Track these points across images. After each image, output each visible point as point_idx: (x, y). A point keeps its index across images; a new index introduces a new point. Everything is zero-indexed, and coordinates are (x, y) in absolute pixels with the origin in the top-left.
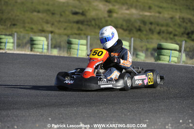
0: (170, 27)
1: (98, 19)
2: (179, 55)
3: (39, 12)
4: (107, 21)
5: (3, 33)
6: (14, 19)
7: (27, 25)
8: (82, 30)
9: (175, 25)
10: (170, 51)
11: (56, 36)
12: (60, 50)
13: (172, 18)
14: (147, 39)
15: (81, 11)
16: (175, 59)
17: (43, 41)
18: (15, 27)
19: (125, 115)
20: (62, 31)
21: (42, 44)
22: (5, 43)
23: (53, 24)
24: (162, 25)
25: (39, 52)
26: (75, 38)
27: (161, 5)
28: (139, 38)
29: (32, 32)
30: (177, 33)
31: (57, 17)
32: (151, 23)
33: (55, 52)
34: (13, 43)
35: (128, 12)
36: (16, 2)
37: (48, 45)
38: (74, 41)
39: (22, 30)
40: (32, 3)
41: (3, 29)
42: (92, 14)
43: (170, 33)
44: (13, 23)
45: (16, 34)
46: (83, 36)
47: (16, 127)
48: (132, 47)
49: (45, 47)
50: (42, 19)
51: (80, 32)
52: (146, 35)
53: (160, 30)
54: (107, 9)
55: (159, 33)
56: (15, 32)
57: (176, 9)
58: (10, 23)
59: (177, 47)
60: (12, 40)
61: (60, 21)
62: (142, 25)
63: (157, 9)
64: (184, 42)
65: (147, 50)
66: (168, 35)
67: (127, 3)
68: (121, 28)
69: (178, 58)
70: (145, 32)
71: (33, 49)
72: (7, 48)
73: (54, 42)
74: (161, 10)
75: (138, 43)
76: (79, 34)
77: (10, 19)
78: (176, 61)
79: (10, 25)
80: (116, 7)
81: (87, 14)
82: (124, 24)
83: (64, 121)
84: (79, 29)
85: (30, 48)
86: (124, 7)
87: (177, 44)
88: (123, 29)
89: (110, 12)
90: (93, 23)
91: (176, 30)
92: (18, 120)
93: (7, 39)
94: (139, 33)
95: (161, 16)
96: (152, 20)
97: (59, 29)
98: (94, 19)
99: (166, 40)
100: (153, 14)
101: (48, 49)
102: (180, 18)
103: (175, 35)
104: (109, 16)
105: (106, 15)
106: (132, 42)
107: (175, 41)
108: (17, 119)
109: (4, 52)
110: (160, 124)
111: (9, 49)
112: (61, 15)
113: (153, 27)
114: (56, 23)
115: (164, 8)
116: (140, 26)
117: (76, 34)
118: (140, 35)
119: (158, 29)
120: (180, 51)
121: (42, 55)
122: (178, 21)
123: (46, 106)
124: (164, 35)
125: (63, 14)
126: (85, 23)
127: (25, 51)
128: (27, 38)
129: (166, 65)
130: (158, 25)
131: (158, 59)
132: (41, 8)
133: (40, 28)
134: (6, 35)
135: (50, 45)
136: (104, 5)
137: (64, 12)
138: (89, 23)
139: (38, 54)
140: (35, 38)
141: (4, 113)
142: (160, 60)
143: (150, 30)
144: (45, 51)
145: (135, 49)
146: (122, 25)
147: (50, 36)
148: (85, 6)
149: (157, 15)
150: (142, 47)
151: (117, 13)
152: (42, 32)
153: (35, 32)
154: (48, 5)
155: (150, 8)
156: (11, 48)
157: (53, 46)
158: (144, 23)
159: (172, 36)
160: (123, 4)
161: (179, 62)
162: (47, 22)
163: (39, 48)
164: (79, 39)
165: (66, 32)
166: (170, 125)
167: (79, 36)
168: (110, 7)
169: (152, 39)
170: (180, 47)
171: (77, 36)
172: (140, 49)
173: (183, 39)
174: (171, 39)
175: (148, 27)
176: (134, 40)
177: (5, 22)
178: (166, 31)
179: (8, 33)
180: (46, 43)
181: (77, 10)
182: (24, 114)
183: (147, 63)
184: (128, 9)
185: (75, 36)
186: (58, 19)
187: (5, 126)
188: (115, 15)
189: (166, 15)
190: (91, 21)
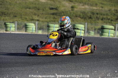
0: (109, 16)
1: (65, 12)
2: (114, 32)
3: (30, 8)
4: (71, 13)
5: (9, 22)
6: (15, 13)
7: (23, 16)
8: (56, 19)
9: (111, 14)
10: (109, 30)
11: (41, 22)
12: (43, 31)
13: (110, 10)
14: (95, 23)
15: (55, 7)
16: (112, 35)
17: (33, 25)
18: (16, 17)
19: (82, 69)
20: (44, 20)
21: (32, 27)
22: (10, 27)
23: (38, 16)
24: (104, 15)
25: (31, 32)
26: (52, 24)
27: (103, 2)
28: (90, 23)
29: (26, 20)
30: (113, 19)
31: (41, 11)
32: (97, 14)
33: (40, 32)
34: (15, 27)
35: (83, 7)
36: (16, 3)
37: (36, 28)
38: (51, 25)
39: (20, 19)
40: (26, 3)
41: (9, 19)
42: (62, 9)
43: (109, 19)
44: (15, 15)
45: (16, 22)
46: (56, 22)
47: (17, 77)
48: (86, 28)
49: (34, 29)
50: (32, 12)
51: (55, 20)
52: (94, 21)
53: (103, 17)
54: (71, 6)
55: (102, 19)
56: (16, 21)
57: (112, 5)
58: (13, 16)
59: (113, 27)
60: (14, 26)
61: (42, 14)
62: (92, 15)
63: (101, 5)
64: (117, 24)
65: (95, 29)
66: (108, 21)
67: (82, 2)
68: (79, 17)
69: (114, 34)
70: (94, 19)
71: (27, 31)
72: (11, 30)
73: (39, 26)
74: (103, 6)
75: (90, 26)
76: (55, 21)
77: (13, 13)
78: (113, 36)
79: (13, 17)
80: (76, 4)
81: (59, 9)
82: (81, 14)
83: (46, 73)
84: (54, 18)
85: (25, 30)
86: (81, 5)
87: (113, 26)
88: (81, 17)
89: (72, 7)
90: (63, 14)
91: (112, 18)
92: (19, 73)
93: (11, 25)
94: (90, 19)
95: (103, 9)
96: (98, 12)
97: (42, 18)
98: (63, 12)
99: (107, 23)
100: (98, 8)
101: (36, 30)
102: (114, 10)
103: (112, 20)
104: (72, 10)
105: (70, 9)
106: (86, 25)
107: (112, 24)
108: (17, 73)
109: (9, 32)
110: (103, 73)
111: (12, 31)
112: (43, 10)
113: (98, 16)
114: (40, 15)
115: (105, 4)
116: (90, 16)
117: (52, 21)
118: (91, 21)
119: (101, 17)
120: (115, 30)
121: (32, 34)
122: (114, 12)
123: (35, 64)
124: (105, 21)
125: (44, 9)
126: (58, 14)
127: (22, 32)
128: (23, 24)
129: (107, 38)
130: (101, 15)
131: (102, 35)
132: (31, 6)
133: (31, 18)
134: (10, 23)
135: (37, 28)
136: (69, 3)
137: (45, 8)
138: (60, 14)
139: (30, 33)
140: (28, 24)
141: (10, 69)
142: (103, 35)
143: (97, 17)
144: (34, 31)
145: (88, 29)
146: (80, 15)
147: (37, 22)
148: (58, 4)
149: (101, 8)
150: (92, 28)
151: (77, 8)
152: (32, 20)
153: (28, 21)
154: (35, 4)
155: (96, 5)
156: (14, 30)
157: (39, 29)
158: (93, 13)
159: (110, 21)
160: (80, 3)
161: (114, 36)
162: (35, 14)
163: (30, 30)
164: (54, 24)
165: (46, 20)
166: (109, 74)
167: (54, 22)
168: (73, 4)
169: (98, 23)
170: (115, 27)
171: (53, 22)
172: (91, 29)
173: (117, 22)
174: (109, 23)
175: (95, 16)
176: (87, 24)
177: (10, 15)
178: (106, 18)
179: (11, 22)
180: (34, 27)
181: (53, 7)
182: (22, 69)
183: (95, 37)
184: (83, 6)
185: (52, 22)
186: (41, 13)
187: (11, 77)
188: (75, 9)
189: (106, 8)
190: (61, 13)
